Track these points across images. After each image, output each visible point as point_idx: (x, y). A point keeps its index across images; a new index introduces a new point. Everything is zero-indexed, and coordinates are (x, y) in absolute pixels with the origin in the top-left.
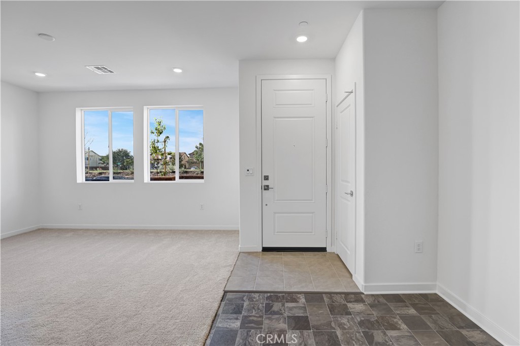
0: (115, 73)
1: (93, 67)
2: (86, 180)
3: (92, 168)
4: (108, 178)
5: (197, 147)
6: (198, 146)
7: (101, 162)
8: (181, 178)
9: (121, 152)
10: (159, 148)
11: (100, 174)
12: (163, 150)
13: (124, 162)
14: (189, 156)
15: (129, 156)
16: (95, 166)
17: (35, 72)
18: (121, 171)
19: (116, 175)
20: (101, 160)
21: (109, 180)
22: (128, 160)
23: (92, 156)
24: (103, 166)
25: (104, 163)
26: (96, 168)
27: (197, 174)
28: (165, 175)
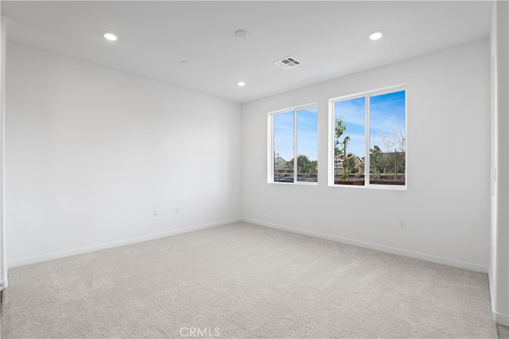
0: (301, 63)
1: (280, 61)
2: (275, 181)
3: (280, 171)
4: (293, 179)
5: (371, 150)
6: (373, 148)
7: (286, 166)
8: (371, 182)
9: (301, 157)
10: (339, 150)
11: (286, 176)
12: (343, 151)
13: (303, 167)
14: (361, 160)
15: (307, 161)
16: (282, 169)
17: (237, 82)
18: (302, 174)
19: (300, 178)
20: (286, 165)
21: (293, 182)
22: (307, 165)
23: (280, 162)
24: (288, 169)
25: (289, 167)
26: (283, 171)
27: (376, 179)
28: (344, 179)
